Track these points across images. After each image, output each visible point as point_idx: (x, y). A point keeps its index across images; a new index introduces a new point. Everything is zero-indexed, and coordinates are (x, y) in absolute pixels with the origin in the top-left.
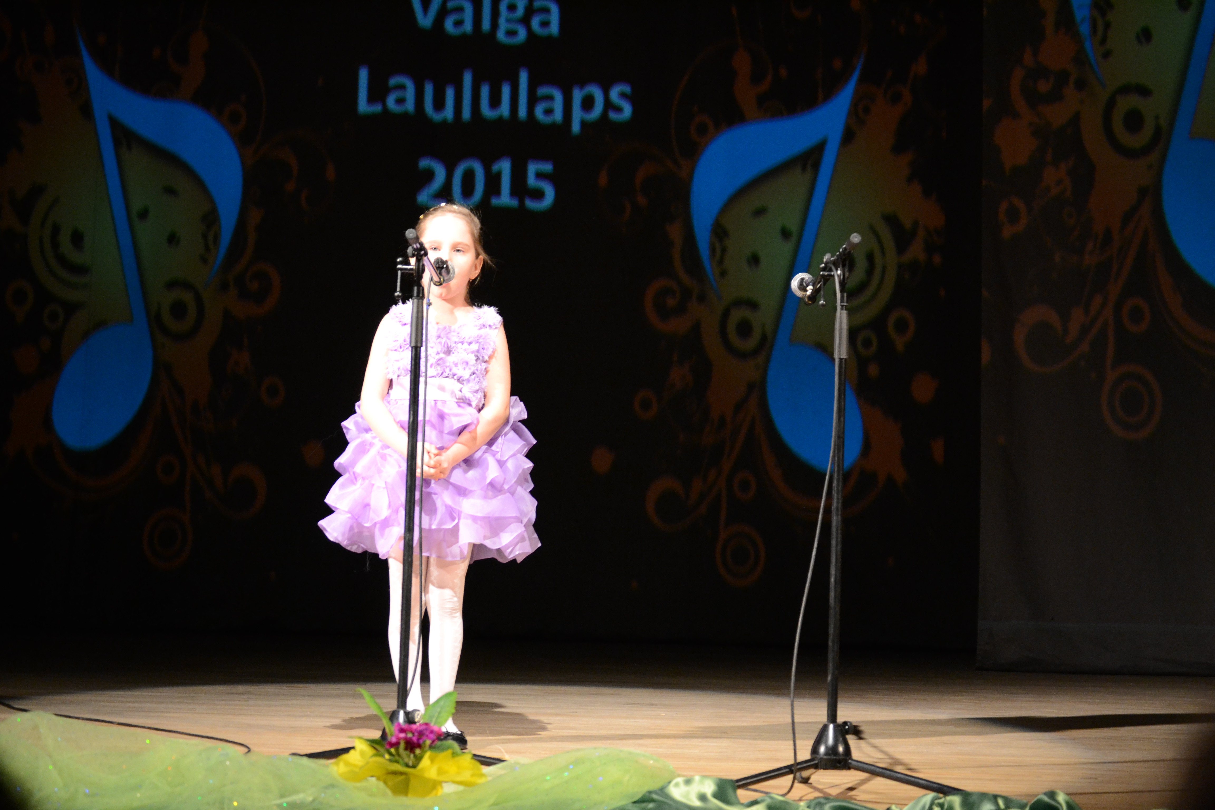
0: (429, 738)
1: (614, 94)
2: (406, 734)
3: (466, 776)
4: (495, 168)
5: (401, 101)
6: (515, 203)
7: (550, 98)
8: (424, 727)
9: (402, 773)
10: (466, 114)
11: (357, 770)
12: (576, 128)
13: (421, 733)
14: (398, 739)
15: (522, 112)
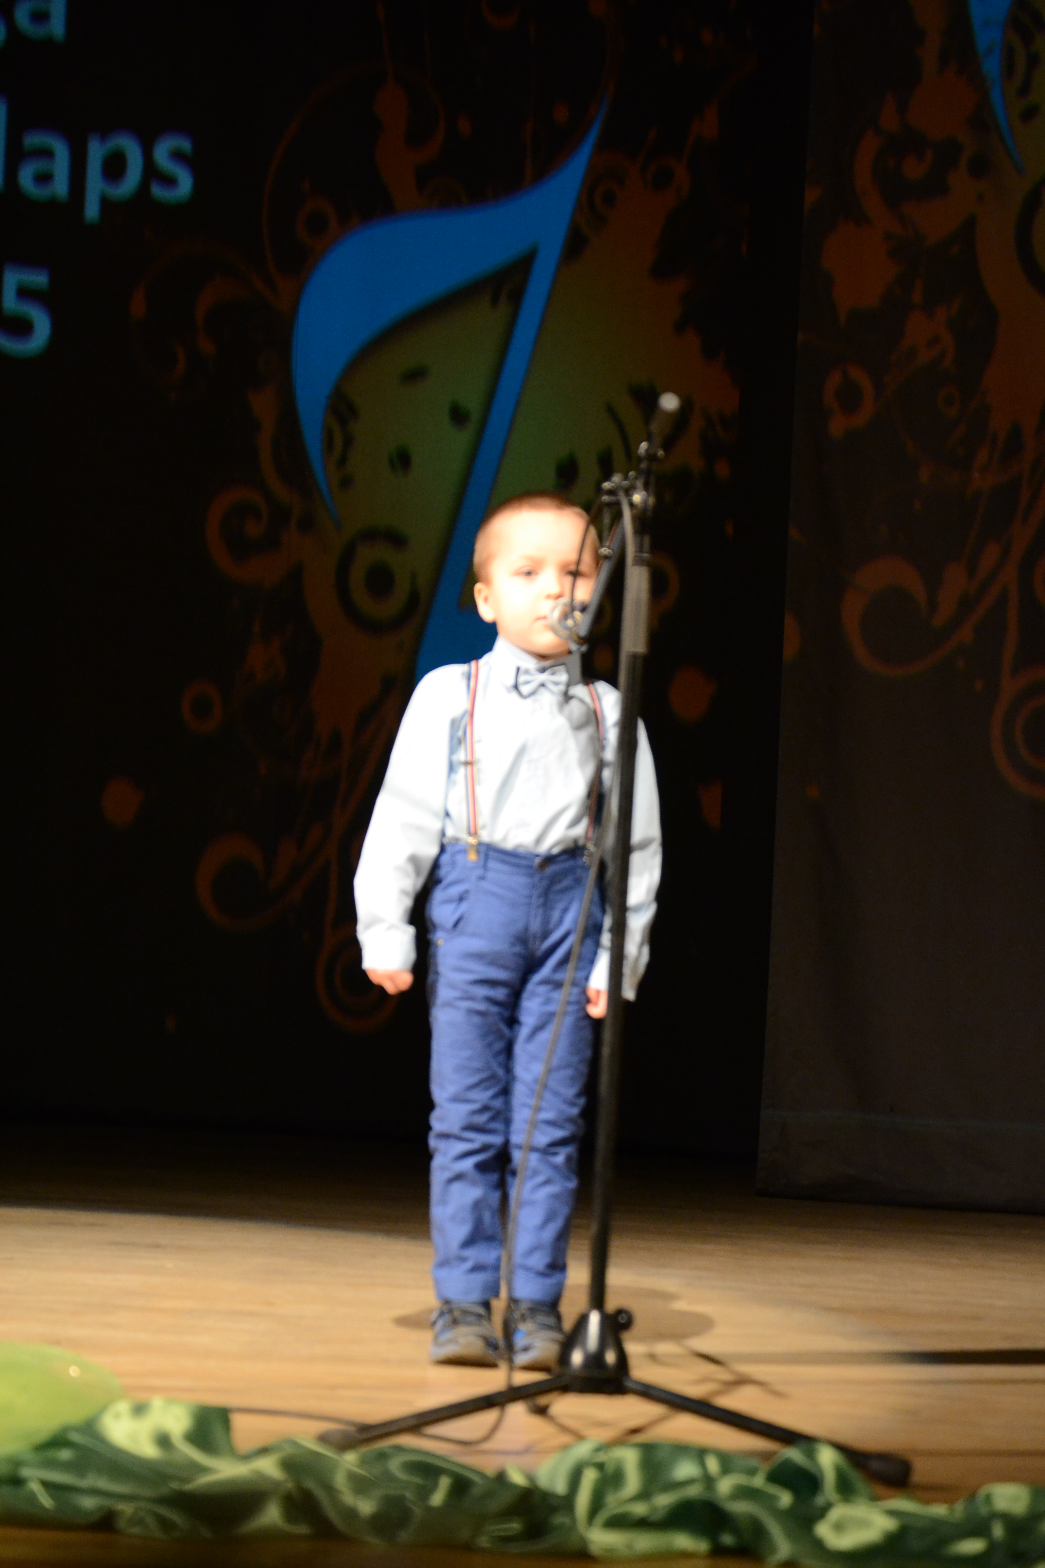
1: (162, 153)
7: (47, 154)
12: (92, 210)
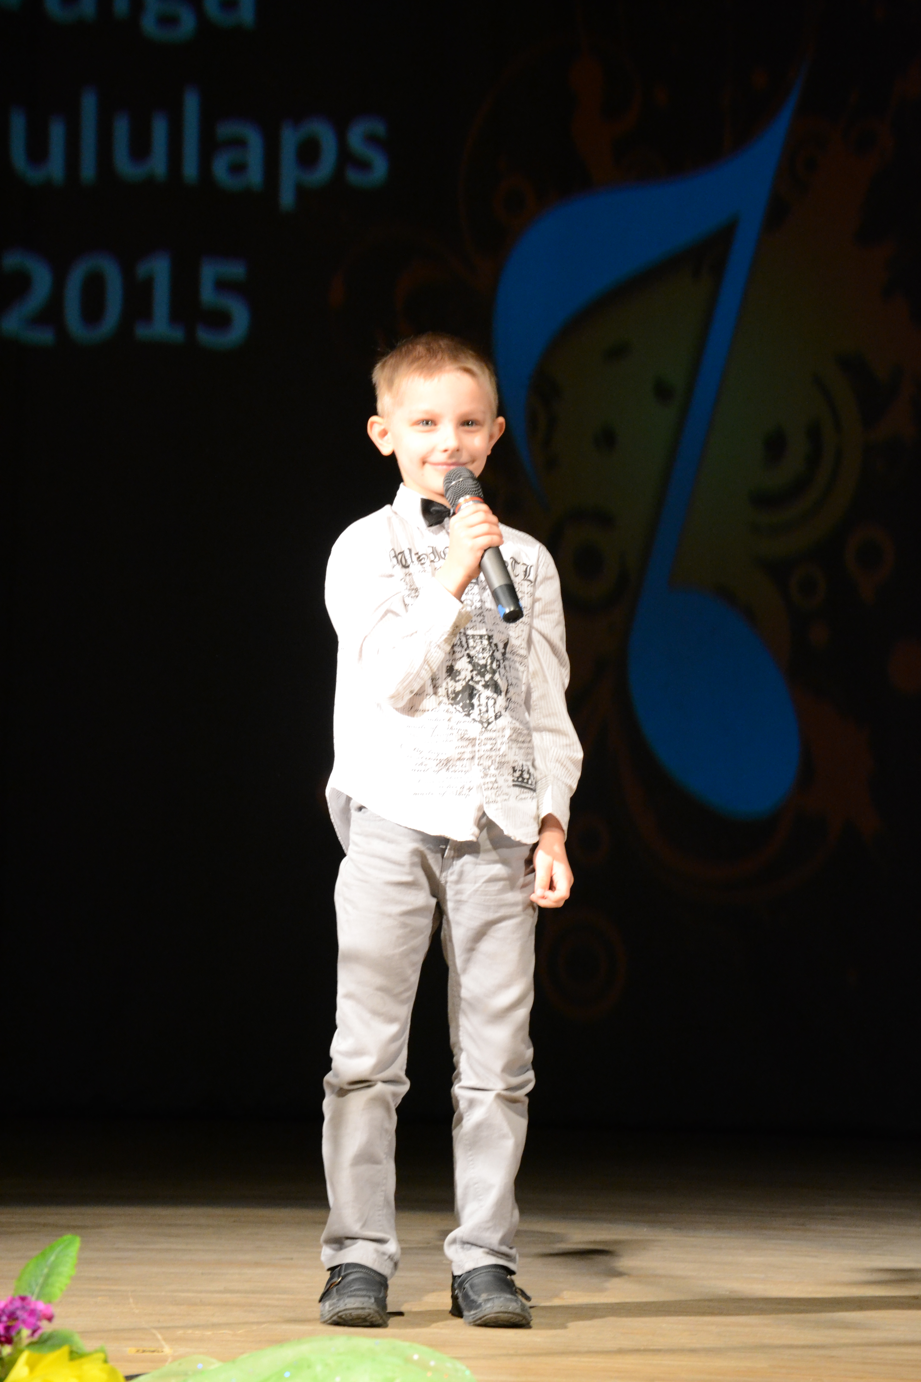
0: (28, 1324)
1: (356, 137)
4: (142, 270)
6: (176, 335)
7: (239, 143)
10: (88, 170)
12: (287, 198)
13: (10, 1317)
15: (190, 170)
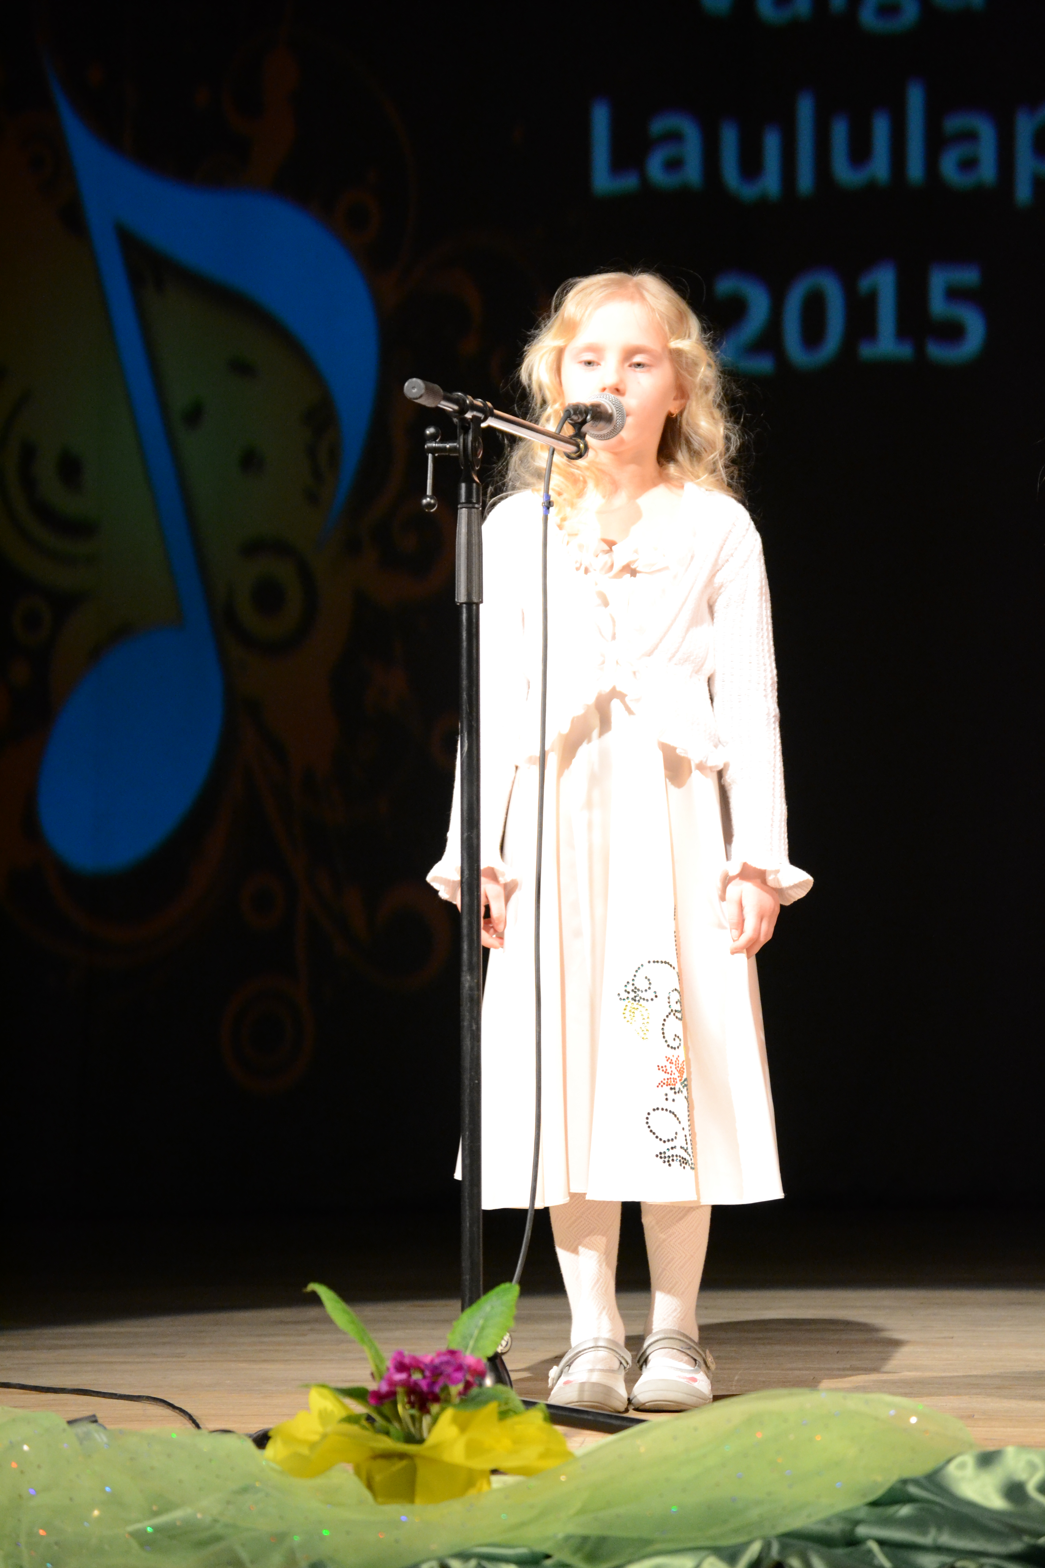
0: (455, 1382)
2: (410, 1376)
3: (529, 1456)
4: (865, 284)
5: (674, 165)
6: (904, 351)
7: (970, 136)
8: (445, 1358)
9: (402, 1456)
10: (805, 182)
11: (305, 1451)
12: (1023, 192)
13: (435, 1371)
14: (392, 1383)
15: (915, 170)
